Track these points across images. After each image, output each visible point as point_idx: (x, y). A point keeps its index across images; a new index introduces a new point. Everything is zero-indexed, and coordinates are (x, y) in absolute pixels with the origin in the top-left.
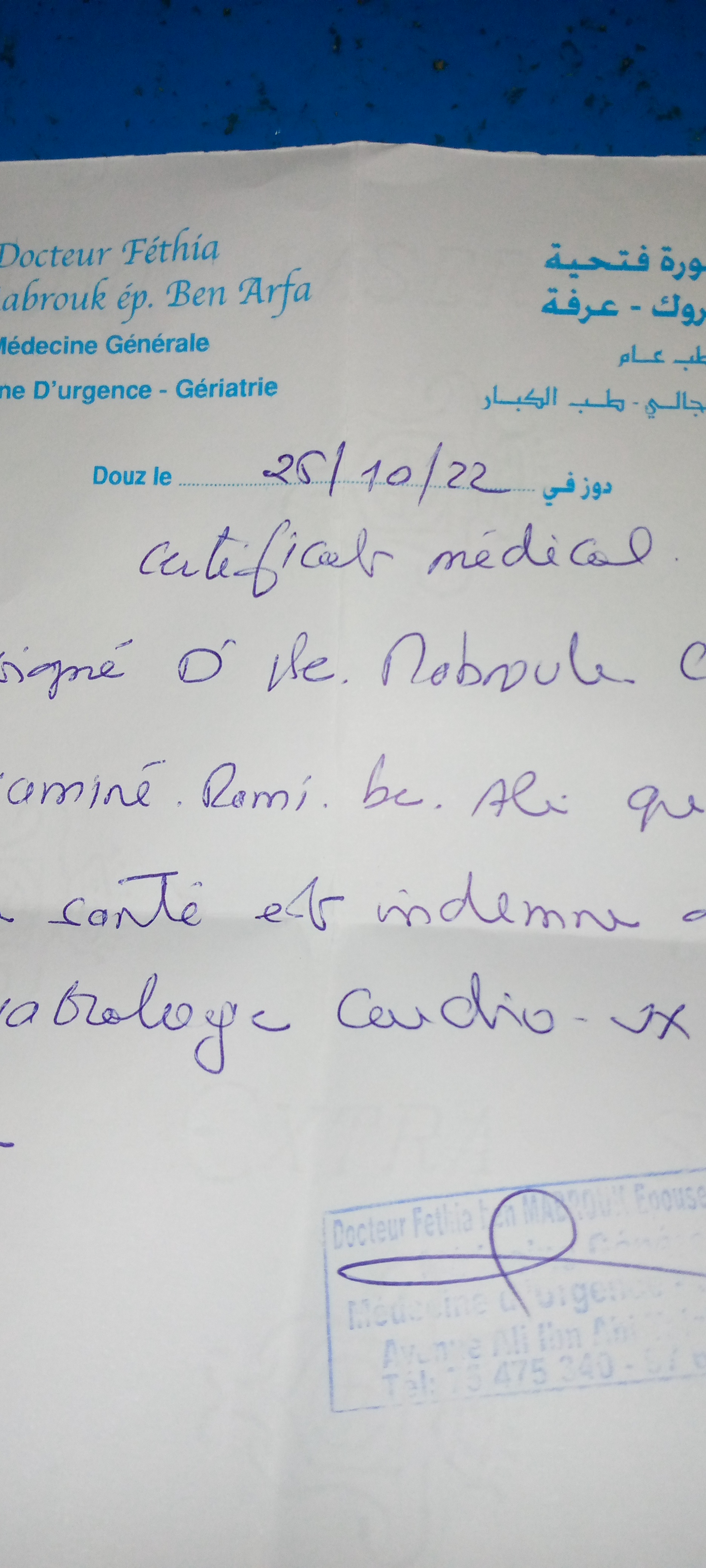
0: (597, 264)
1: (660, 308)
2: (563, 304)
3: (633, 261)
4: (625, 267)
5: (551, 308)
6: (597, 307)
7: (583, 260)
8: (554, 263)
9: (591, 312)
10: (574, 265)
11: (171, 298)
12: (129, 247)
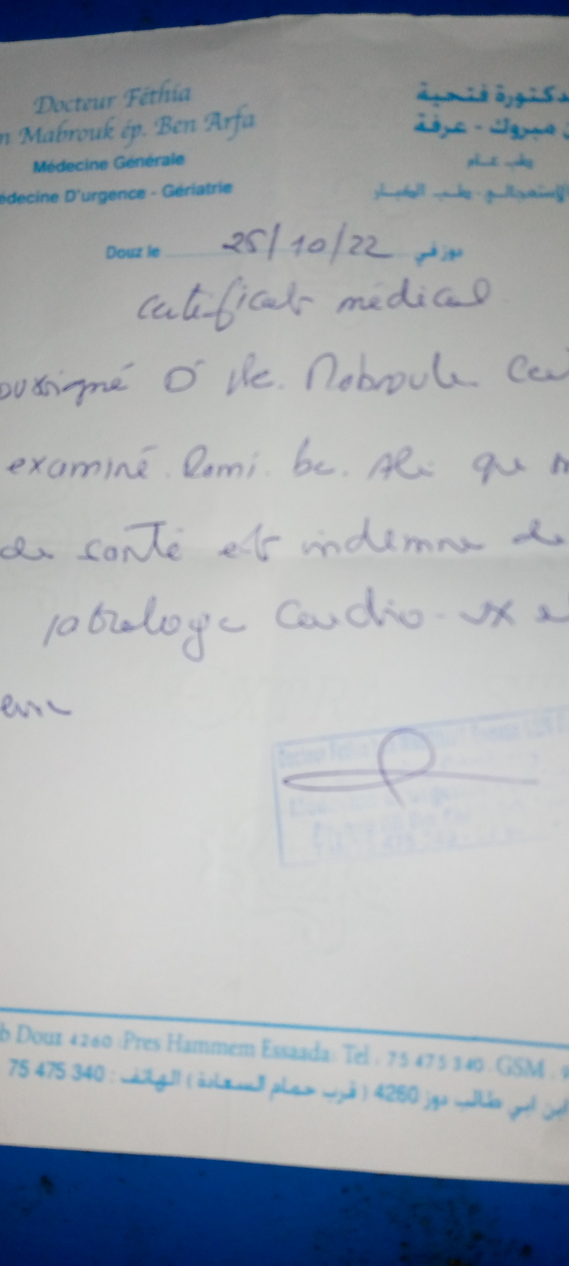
0: (452, 97)
1: (496, 127)
2: (429, 124)
3: (477, 95)
4: (471, 99)
5: (421, 128)
6: (452, 126)
7: (443, 94)
8: (423, 96)
9: (449, 131)
10: (437, 98)
11: (158, 129)
12: (129, 94)
